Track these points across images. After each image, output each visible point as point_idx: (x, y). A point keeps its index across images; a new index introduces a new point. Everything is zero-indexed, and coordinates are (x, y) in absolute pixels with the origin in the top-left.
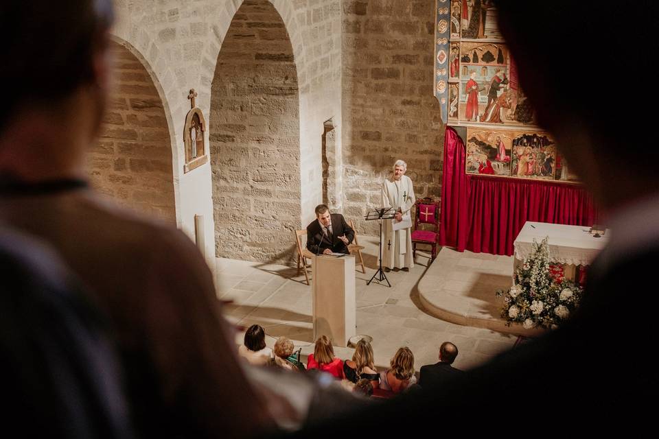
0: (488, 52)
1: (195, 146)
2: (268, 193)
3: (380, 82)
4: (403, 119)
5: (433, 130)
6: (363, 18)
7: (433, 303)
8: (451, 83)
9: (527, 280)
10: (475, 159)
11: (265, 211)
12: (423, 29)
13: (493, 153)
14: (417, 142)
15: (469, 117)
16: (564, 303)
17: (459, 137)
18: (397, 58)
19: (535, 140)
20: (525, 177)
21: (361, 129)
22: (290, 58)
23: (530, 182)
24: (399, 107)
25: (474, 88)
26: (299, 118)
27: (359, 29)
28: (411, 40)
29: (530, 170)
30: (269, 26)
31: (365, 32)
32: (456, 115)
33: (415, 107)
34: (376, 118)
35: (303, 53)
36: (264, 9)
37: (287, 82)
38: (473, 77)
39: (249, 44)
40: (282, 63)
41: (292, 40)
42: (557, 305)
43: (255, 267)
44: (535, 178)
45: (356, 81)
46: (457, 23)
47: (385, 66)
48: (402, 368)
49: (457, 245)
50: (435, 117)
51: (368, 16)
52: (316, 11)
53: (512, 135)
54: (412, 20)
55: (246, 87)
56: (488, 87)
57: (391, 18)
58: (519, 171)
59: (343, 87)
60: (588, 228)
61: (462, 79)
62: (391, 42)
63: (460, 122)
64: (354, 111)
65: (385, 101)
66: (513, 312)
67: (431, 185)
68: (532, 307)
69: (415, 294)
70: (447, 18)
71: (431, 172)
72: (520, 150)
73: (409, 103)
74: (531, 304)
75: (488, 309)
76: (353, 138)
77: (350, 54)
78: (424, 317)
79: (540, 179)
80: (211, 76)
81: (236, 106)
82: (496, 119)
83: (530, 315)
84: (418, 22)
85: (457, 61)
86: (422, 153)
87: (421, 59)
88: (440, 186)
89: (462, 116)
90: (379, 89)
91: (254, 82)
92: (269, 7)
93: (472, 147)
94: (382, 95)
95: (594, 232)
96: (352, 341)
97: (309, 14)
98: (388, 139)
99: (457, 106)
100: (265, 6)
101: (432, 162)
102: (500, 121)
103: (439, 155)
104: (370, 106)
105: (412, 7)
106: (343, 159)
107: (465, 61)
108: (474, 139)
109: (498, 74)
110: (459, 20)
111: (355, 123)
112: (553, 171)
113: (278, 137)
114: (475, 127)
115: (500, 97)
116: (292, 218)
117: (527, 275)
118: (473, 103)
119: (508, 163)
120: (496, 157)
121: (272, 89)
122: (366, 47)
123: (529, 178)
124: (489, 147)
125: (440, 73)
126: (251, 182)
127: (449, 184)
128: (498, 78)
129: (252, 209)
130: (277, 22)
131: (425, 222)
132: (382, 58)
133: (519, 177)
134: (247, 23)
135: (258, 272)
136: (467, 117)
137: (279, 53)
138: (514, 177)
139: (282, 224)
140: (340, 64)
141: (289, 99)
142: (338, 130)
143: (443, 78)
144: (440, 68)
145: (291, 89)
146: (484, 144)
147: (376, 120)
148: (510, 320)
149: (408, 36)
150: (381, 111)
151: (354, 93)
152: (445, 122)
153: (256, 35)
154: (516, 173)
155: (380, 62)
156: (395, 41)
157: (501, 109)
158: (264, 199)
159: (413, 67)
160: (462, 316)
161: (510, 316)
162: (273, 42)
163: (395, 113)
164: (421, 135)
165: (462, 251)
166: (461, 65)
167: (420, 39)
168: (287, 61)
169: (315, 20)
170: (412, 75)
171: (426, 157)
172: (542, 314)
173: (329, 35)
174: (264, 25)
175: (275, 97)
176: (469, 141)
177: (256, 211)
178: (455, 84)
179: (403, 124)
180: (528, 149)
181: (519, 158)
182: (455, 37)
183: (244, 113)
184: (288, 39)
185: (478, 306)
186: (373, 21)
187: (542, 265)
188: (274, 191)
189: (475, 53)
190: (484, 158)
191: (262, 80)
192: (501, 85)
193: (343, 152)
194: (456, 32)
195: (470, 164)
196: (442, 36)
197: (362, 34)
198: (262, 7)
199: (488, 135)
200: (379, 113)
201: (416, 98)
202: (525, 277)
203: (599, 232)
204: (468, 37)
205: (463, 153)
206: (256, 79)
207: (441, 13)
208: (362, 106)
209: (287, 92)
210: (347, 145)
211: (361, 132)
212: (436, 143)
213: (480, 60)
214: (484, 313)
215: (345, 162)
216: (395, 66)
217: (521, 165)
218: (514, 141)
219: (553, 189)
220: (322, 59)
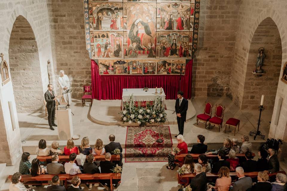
0: (103, 34)
1: (5, 75)
2: (30, 88)
3: (65, 46)
4: (75, 58)
5: (85, 61)
6: (57, 24)
7: (97, 119)
8: (92, 45)
9: (128, 108)
10: (102, 70)
11: (29, 95)
12: (79, 27)
13: (107, 67)
14: (80, 65)
15: (99, 56)
16: (141, 114)
17: (96, 63)
18: (71, 37)
19: (121, 62)
20: (119, 74)
21: (60, 62)
22: (34, 39)
23: (120, 76)
24: (73, 54)
25: (99, 46)
26: (39, 61)
27: (56, 27)
28: (75, 31)
29: (120, 72)
30: (25, 27)
31: (58, 29)
32: (94, 55)
33: (79, 54)
34: (65, 58)
35: (38, 37)
36: (23, 21)
37: (33, 48)
38: (99, 43)
39: (17, 34)
40: (31, 41)
41: (34, 32)
42: (139, 115)
43: (29, 115)
44: (122, 74)
45: (56, 46)
46: (92, 25)
47: (67, 40)
48: (99, 146)
49: (98, 98)
50: (86, 57)
51: (59, 23)
52: (41, 22)
53: (114, 61)
54: (75, 24)
55: (17, 50)
56: (104, 46)
57: (67, 24)
58: (117, 72)
59: (52, 48)
60: (143, 89)
61: (95, 44)
62: (68, 32)
63: (95, 58)
64: (57, 56)
65: (68, 52)
66: (125, 119)
67: (86, 79)
68: (131, 117)
69: (89, 117)
70: (88, 23)
71: (86, 75)
72: (116, 66)
73: (77, 52)
74: (130, 116)
75: (116, 119)
76: (57, 66)
77: (53, 36)
78: (95, 125)
79: (124, 74)
80: (8, 47)
81: (13, 58)
82: (108, 56)
83: (131, 119)
84: (77, 25)
85: (93, 38)
86: (82, 69)
87: (79, 37)
88: (91, 79)
89: (96, 56)
90: (65, 48)
91: (20, 48)
92: (25, 20)
93: (100, 66)
94: (66, 50)
95: (145, 90)
96: (73, 138)
97: (39, 23)
98: (70, 65)
99: (94, 53)
100: (23, 20)
101: (86, 72)
102: (109, 57)
103: (88, 69)
104: (63, 54)
105: (74, 20)
106: (54, 73)
107: (96, 38)
108: (101, 63)
109: (107, 42)
110: (93, 24)
111: (58, 60)
112: (127, 72)
113: (32, 67)
114: (101, 59)
115: (109, 49)
116: (40, 96)
117: (128, 107)
118: (99, 51)
119: (113, 70)
120: (109, 69)
121: (27, 50)
122: (59, 34)
123: (120, 74)
124: (106, 65)
125: (88, 42)
126: (23, 85)
127: (94, 78)
128: (107, 43)
129: (24, 95)
130: (28, 26)
131: (87, 92)
132: (65, 38)
133: (117, 74)
134: (16, 27)
135: (30, 117)
136: (98, 56)
137: (29, 37)
138: (115, 74)
139: (37, 99)
140: (50, 40)
141: (35, 54)
142: (52, 63)
143: (89, 43)
144: (88, 40)
145: (35, 50)
146: (105, 65)
147: (65, 59)
148: (124, 121)
149: (74, 30)
150: (67, 56)
151: (56, 50)
152: (91, 58)
153: (20, 31)
154: (116, 73)
155: (65, 39)
156: (70, 32)
157: (109, 53)
158: (28, 90)
159: (76, 40)
160: (108, 123)
161: (124, 120)
162: (27, 33)
163: (72, 56)
164: (81, 63)
165: (100, 100)
166: (95, 39)
167: (78, 31)
168: (33, 40)
169: (41, 25)
170: (77, 43)
171: (85, 70)
172: (134, 119)
173: (46, 30)
174: (23, 27)
175: (29, 53)
176: (99, 64)
177: (26, 95)
178: (93, 45)
179: (75, 60)
180: (119, 65)
181: (116, 68)
182: (91, 30)
183: (17, 60)
184: (33, 32)
185: (112, 118)
186: (61, 25)
187: (132, 103)
188: (32, 87)
189: (99, 35)
190: (105, 69)
191: (23, 47)
192: (108, 45)
193: (54, 71)
194: (92, 28)
195: (100, 72)
196: (87, 29)
197: (57, 29)
198: (22, 20)
199: (105, 61)
200: (66, 57)
201: (79, 51)
202: (127, 107)
203: (147, 90)
204: (96, 29)
205: (98, 68)
206: (21, 47)
207: (86, 22)
208: (60, 54)
209: (34, 51)
210: (55, 68)
211: (60, 63)
212: (87, 65)
213: (101, 37)
214: (115, 120)
215: (55, 74)
216: (70, 40)
217: (117, 71)
218: (114, 63)
219: (128, 77)
220: (44, 39)
